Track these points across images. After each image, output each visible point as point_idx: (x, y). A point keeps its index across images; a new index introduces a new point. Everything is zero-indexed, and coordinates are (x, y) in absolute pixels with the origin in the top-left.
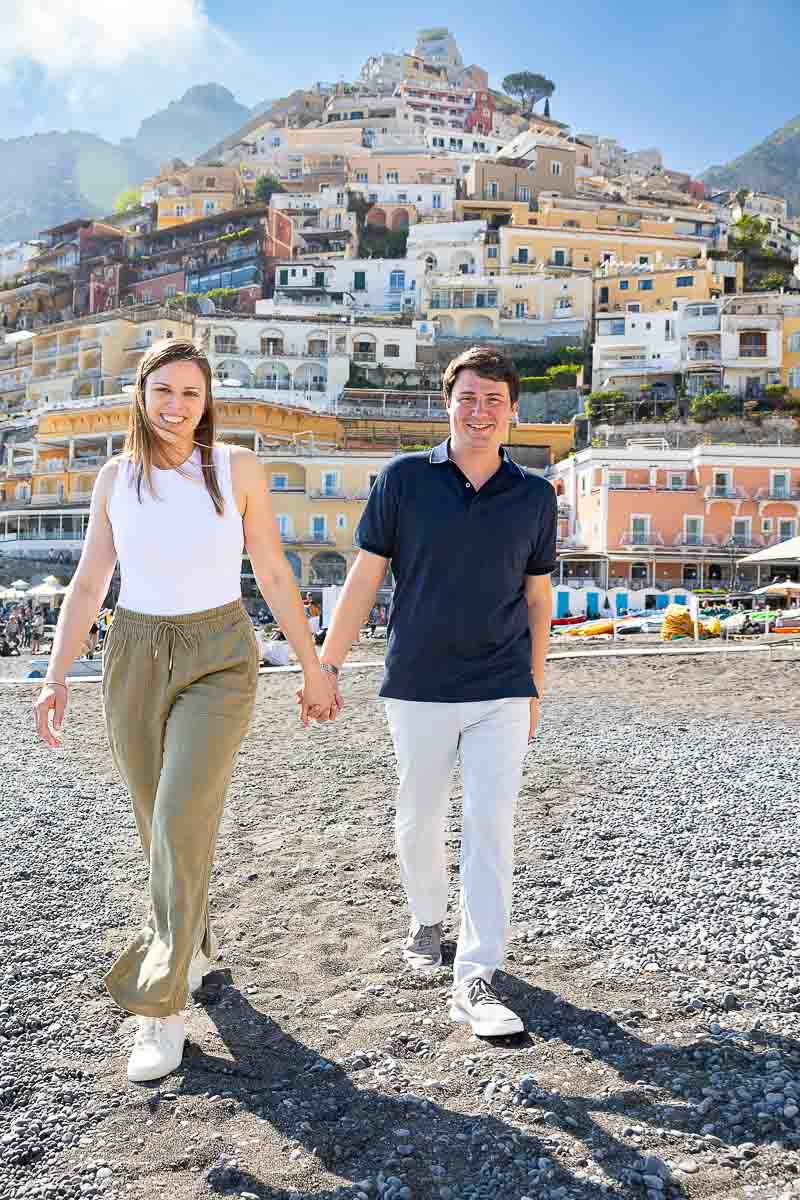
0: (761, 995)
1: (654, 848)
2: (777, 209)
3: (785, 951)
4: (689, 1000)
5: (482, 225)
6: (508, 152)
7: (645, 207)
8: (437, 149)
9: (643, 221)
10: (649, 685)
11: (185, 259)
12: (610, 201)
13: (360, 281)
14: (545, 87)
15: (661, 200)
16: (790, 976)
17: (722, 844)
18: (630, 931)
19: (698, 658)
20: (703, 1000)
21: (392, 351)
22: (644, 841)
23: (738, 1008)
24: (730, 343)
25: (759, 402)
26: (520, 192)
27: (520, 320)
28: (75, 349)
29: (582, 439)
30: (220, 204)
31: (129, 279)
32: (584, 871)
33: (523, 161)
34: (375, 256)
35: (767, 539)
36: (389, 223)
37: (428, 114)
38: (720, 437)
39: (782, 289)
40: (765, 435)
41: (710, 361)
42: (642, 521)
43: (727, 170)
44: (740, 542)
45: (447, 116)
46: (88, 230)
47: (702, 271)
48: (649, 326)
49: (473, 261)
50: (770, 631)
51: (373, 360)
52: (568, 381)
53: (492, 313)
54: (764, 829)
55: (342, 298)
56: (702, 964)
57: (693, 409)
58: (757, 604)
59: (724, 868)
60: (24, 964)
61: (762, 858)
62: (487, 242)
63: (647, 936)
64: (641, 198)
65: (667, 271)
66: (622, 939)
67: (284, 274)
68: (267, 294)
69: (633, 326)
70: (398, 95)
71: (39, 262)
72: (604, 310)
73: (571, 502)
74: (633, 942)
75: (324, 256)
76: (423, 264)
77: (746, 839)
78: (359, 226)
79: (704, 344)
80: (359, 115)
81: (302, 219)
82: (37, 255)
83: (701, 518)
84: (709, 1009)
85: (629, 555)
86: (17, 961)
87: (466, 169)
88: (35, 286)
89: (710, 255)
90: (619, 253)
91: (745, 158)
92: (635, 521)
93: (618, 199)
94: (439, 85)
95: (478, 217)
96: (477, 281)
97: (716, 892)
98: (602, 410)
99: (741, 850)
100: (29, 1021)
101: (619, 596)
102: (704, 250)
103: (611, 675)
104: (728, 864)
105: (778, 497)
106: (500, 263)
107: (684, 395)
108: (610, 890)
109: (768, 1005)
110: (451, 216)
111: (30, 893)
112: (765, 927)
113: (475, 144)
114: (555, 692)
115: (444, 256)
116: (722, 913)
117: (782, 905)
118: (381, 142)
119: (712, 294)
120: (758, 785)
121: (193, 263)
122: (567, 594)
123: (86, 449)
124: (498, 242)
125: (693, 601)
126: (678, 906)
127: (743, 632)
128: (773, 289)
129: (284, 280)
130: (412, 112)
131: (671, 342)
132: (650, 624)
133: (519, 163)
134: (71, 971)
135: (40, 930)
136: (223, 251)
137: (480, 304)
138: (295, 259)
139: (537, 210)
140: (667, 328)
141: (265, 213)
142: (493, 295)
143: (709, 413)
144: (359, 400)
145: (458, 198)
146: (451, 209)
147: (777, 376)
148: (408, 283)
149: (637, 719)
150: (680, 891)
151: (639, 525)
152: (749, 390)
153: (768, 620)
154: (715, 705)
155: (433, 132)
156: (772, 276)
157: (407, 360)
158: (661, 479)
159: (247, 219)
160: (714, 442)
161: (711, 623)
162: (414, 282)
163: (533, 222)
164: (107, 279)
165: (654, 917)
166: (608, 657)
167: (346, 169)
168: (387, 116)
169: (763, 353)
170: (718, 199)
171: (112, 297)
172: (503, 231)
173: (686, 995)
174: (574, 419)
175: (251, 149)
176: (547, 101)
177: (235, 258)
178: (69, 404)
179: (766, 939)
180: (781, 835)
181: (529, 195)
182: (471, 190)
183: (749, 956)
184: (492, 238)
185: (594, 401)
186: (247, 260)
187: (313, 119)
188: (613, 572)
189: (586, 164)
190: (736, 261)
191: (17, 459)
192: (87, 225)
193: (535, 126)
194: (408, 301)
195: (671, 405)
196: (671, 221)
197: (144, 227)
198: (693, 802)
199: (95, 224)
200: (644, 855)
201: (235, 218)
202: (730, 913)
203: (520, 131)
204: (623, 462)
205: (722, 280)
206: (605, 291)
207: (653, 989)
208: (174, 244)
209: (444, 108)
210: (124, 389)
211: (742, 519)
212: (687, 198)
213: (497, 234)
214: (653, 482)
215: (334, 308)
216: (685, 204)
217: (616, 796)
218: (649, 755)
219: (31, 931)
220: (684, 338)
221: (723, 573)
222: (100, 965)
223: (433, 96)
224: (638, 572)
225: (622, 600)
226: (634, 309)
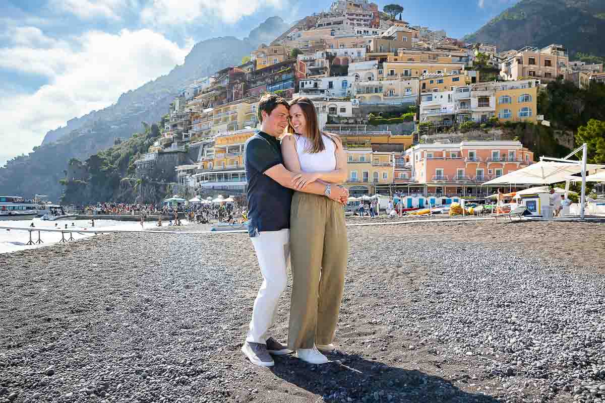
0: (524, 369)
1: (460, 298)
2: (493, 50)
3: (530, 347)
4: (490, 370)
5: (376, 62)
6: (385, 34)
7: (440, 52)
8: (359, 35)
9: (439, 57)
10: (447, 232)
11: (267, 80)
12: (426, 51)
13: (331, 85)
14: (400, 9)
15: (446, 49)
16: (536, 360)
17: (490, 297)
18: (456, 335)
19: (466, 222)
20: (497, 371)
21: (343, 110)
22: (455, 295)
23: (514, 375)
24: (474, 102)
25: (487, 124)
26: (391, 49)
27: (391, 97)
28: (228, 114)
29: (416, 140)
30: (280, 59)
31: (246, 88)
32: (431, 308)
33: (392, 37)
34: (337, 75)
35: (491, 177)
36: (341, 63)
37: (355, 22)
38: (471, 138)
39: (495, 80)
40: (489, 137)
41: (466, 109)
42: (440, 171)
43: (472, 36)
44: (480, 178)
45: (362, 22)
46: (232, 71)
47: (463, 75)
48: (442, 97)
49: (373, 76)
50: (494, 212)
51: (336, 114)
52: (410, 119)
53: (381, 95)
54: (507, 291)
55: (324, 91)
56: (493, 353)
57: (460, 128)
58: (487, 202)
59: (493, 308)
60: (199, 343)
61: (510, 304)
62: (378, 68)
63: (464, 338)
64: (438, 48)
65: (448, 76)
66: (453, 339)
67: (303, 83)
68: (297, 91)
69: (436, 97)
70: (344, 16)
71: (216, 83)
72: (423, 92)
73: (412, 164)
74: (458, 341)
75: (317, 76)
76: (354, 78)
77: (500, 295)
78: (330, 65)
79: (464, 103)
80: (329, 24)
81: (309, 63)
82: (214, 81)
83: (464, 169)
84: (500, 375)
85: (435, 184)
86: (196, 342)
87: (370, 41)
88: (214, 92)
89: (466, 69)
90: (429, 69)
91: (479, 31)
92: (437, 171)
93: (429, 49)
94: (359, 11)
95: (375, 59)
96: (375, 83)
97: (493, 318)
98: (424, 129)
99: (499, 300)
100: (197, 369)
101: (431, 200)
102: (463, 67)
103: (432, 229)
104: (494, 306)
105: (495, 160)
106: (383, 76)
107: (456, 122)
108: (443, 316)
109: (529, 374)
110: (365, 59)
111: (204, 313)
112: (519, 335)
113: (373, 32)
114: (409, 235)
115: (362, 74)
116: (497, 328)
117: (524, 325)
118: (338, 33)
119: (467, 84)
120: (501, 272)
121: (269, 81)
122: (411, 199)
123: (231, 150)
124: (383, 68)
125: (462, 201)
126: (476, 324)
127: (482, 213)
128: (491, 80)
129: (303, 86)
130: (349, 21)
131: (450, 103)
132: (444, 210)
133: (390, 38)
134: (217, 347)
135: (207, 329)
136: (280, 76)
137: (376, 91)
138: (307, 78)
139: (397, 55)
140: (449, 98)
141: (295, 62)
142: (381, 88)
143: (466, 129)
144: (331, 129)
145: (367, 52)
146: (365, 57)
147: (494, 114)
148: (349, 85)
149: (444, 245)
150: (475, 318)
151: (439, 172)
152: (482, 120)
153: (492, 208)
154: (476, 240)
155: (357, 29)
156: (491, 76)
157: (348, 113)
158: (448, 155)
159: (289, 64)
160: (469, 140)
161: (469, 209)
162: (351, 85)
163: (396, 60)
164: (239, 88)
165: (466, 329)
166: (429, 222)
167: (325, 44)
168: (340, 24)
169: (488, 105)
170: (469, 48)
171: (241, 95)
172: (384, 64)
173: (488, 368)
174: (412, 134)
175: (290, 39)
176: (400, 14)
177: (285, 79)
178: (225, 133)
179: (521, 341)
180: (516, 293)
181: (394, 49)
182: (372, 49)
183: (514, 349)
184: (380, 66)
185: (421, 126)
186: (290, 79)
187: (312, 26)
188: (429, 191)
189: (416, 37)
190: (476, 70)
191: (208, 154)
192: (232, 69)
193: (396, 24)
194: (349, 92)
195: (451, 126)
196: (450, 56)
197: (252, 69)
198: (474, 279)
199: (234, 69)
200: (456, 301)
201: (285, 64)
202: (500, 328)
203: (390, 26)
204: (432, 149)
205: (470, 78)
206: (424, 85)
207: (472, 364)
208: (263, 74)
209: (361, 19)
210: (246, 127)
211: (480, 169)
212: (456, 47)
213: (382, 65)
214: (444, 156)
215: (322, 95)
216: (455, 50)
217: (441, 276)
218: (451, 260)
219: (203, 329)
220: (456, 101)
221: (473, 190)
222: (229, 344)
223: (357, 15)
224: (439, 191)
225: (433, 201)
226: (436, 91)
